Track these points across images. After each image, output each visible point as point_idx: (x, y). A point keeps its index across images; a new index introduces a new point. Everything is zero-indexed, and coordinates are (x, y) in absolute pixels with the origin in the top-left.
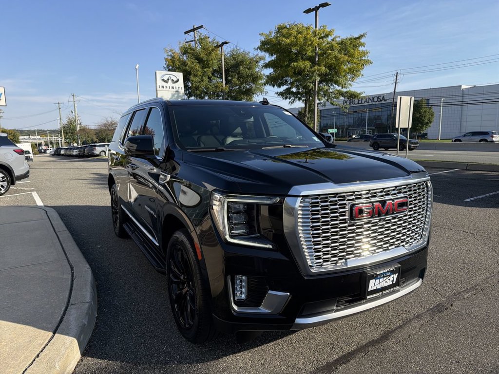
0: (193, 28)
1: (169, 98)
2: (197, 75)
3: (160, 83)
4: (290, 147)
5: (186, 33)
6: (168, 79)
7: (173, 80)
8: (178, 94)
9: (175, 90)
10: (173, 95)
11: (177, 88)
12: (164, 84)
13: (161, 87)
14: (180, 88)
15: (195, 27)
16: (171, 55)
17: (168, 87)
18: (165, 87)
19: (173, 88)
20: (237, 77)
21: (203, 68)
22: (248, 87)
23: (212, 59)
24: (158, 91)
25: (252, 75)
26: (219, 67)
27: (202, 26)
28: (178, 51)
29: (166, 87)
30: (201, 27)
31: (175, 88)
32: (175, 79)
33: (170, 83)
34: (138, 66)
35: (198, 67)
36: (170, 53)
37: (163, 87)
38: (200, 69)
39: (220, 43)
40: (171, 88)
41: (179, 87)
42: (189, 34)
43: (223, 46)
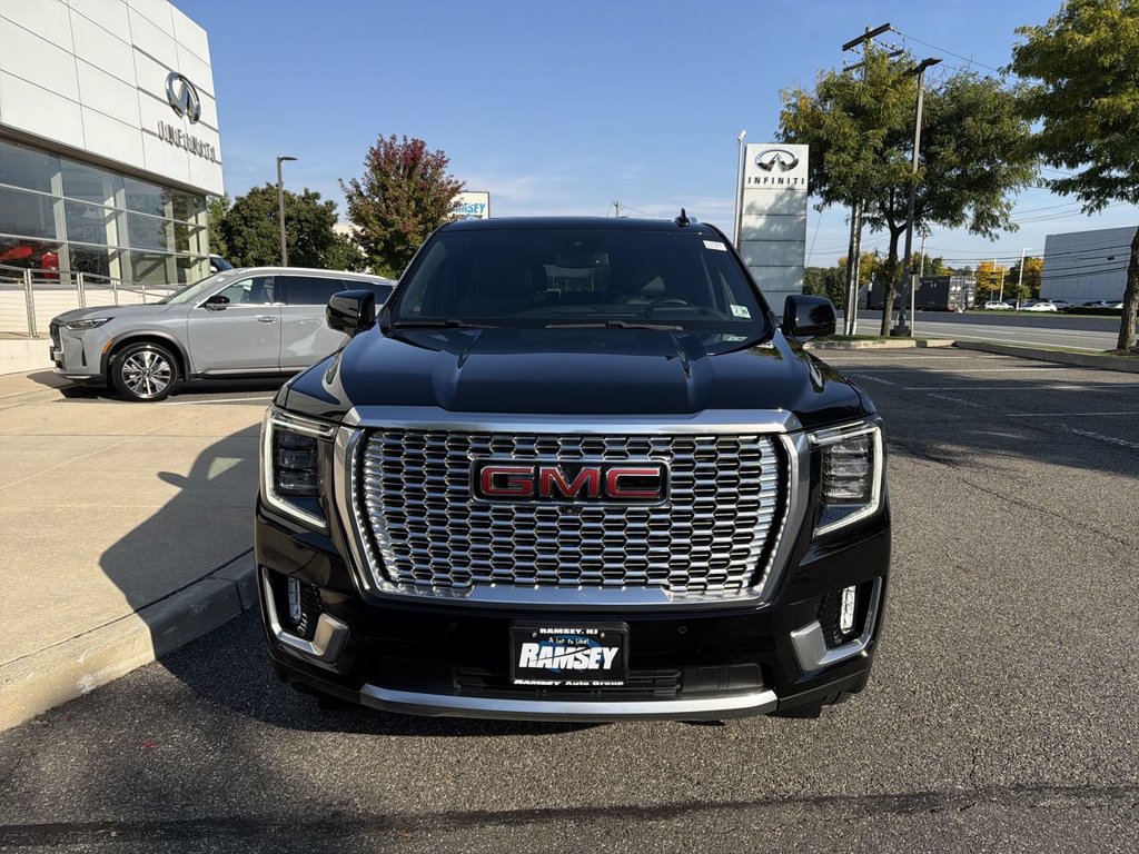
0: (864, 33)
1: (770, 204)
2: (846, 147)
3: (753, 171)
4: (621, 327)
5: (846, 47)
6: (773, 162)
7: (783, 163)
8: (792, 196)
9: (785, 185)
10: (780, 198)
11: (792, 181)
12: (762, 174)
13: (753, 180)
14: (799, 181)
15: (871, 30)
16: (795, 105)
17: (770, 180)
18: (762, 180)
19: (781, 181)
20: (953, 145)
21: (863, 129)
22: (988, 169)
23: (887, 107)
24: (745, 191)
25: (998, 138)
26: (908, 125)
27: (888, 25)
28: (812, 93)
29: (766, 180)
30: (886, 27)
31: (785, 181)
32: (789, 160)
33: (776, 170)
34: (744, 133)
35: (849, 128)
36: (794, 100)
37: (757, 180)
38: (854, 133)
39: (918, 63)
40: (776, 181)
41: (796, 179)
42: (854, 48)
43: (924, 69)
